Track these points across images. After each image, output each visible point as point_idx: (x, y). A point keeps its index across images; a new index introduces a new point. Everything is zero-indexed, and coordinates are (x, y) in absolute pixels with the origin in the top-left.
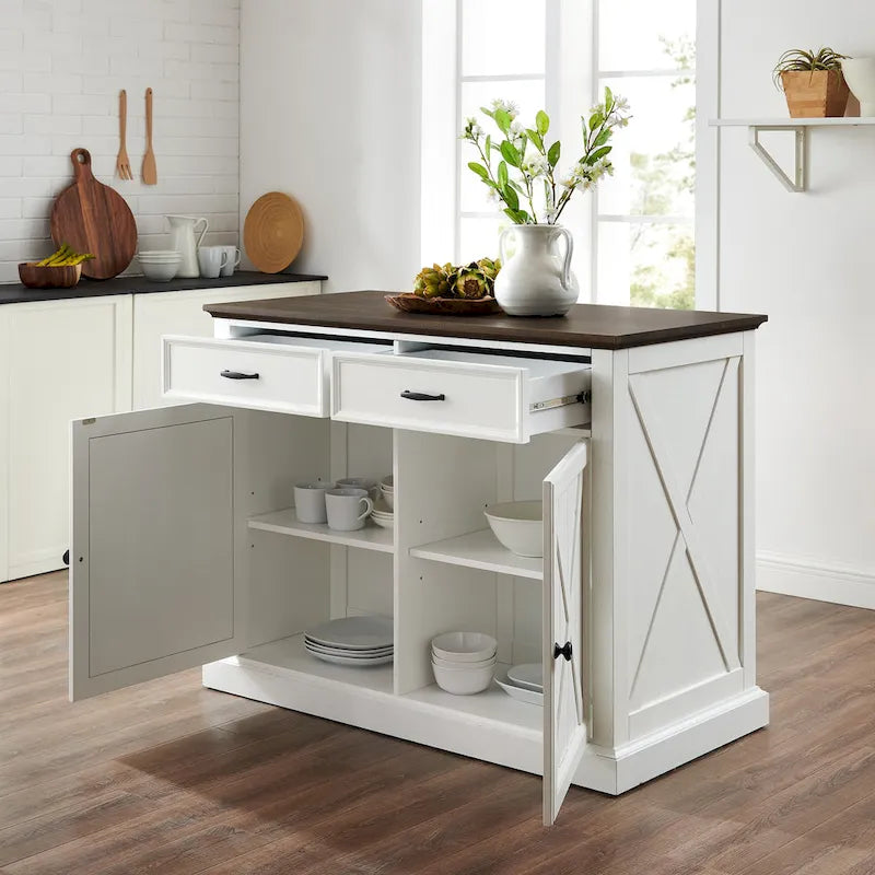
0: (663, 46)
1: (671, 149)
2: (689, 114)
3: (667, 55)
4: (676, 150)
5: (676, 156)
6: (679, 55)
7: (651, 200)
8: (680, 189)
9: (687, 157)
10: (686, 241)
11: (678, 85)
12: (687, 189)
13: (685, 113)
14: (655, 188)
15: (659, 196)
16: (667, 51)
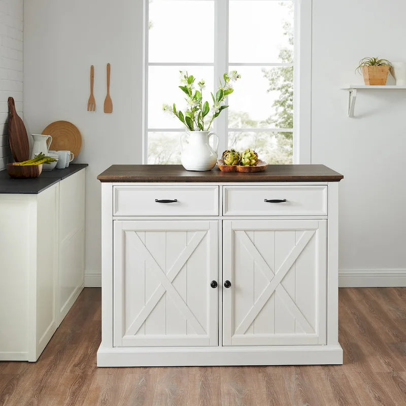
0: (263, 74)
1: (267, 118)
2: (275, 103)
3: (265, 78)
4: (269, 119)
5: (269, 121)
6: (271, 78)
7: (259, 140)
8: (271, 136)
9: (274, 122)
10: (274, 158)
11: (271, 91)
12: (274, 136)
13: (273, 103)
14: (260, 136)
15: (262, 139)
16: (266, 76)
